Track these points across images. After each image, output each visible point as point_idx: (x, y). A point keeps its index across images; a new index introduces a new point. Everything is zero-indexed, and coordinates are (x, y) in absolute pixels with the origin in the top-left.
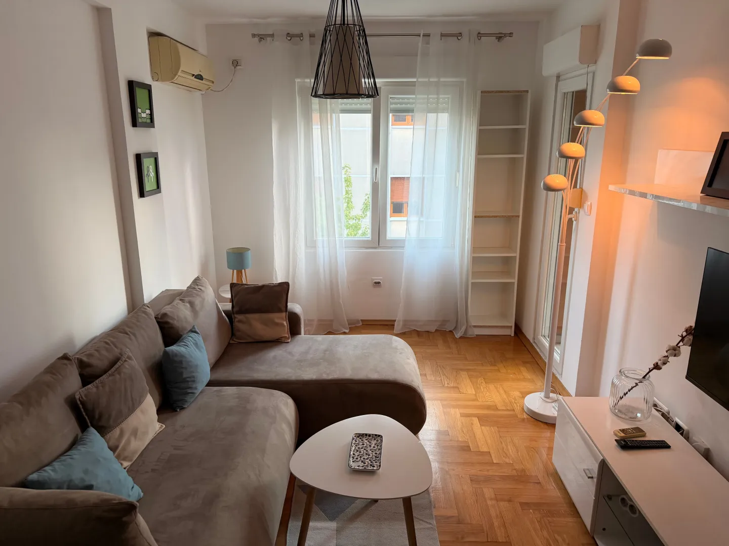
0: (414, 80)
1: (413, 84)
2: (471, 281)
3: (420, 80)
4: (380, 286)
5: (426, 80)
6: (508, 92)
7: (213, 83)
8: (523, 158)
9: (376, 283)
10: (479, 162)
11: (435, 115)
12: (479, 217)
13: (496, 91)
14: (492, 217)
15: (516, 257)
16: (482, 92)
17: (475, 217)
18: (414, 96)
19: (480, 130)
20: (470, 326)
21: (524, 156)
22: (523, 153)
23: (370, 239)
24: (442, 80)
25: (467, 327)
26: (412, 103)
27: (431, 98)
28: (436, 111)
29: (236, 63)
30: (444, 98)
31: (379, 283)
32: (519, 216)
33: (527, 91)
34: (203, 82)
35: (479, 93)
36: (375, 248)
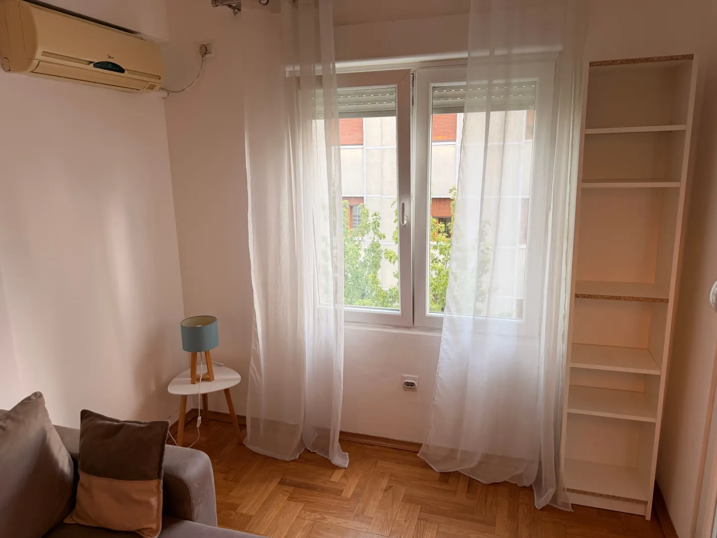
0: (464, 55)
1: (462, 63)
2: (566, 410)
3: (475, 54)
4: (415, 390)
5: (486, 53)
6: (647, 60)
7: (160, 79)
8: (678, 189)
9: (408, 384)
10: (584, 195)
11: (502, 113)
12: (584, 296)
13: (621, 61)
14: (611, 298)
15: (659, 377)
16: (591, 64)
17: (577, 296)
18: (464, 83)
19: (586, 135)
20: (564, 489)
21: (682, 185)
22: (678, 180)
23: (399, 313)
24: (516, 51)
25: (557, 490)
26: (463, 96)
27: (496, 85)
28: (504, 106)
29: (205, 50)
30: (520, 85)
31: (412, 384)
32: (667, 301)
33: (691, 57)
34: (126, 74)
35: (587, 66)
36: (408, 328)
